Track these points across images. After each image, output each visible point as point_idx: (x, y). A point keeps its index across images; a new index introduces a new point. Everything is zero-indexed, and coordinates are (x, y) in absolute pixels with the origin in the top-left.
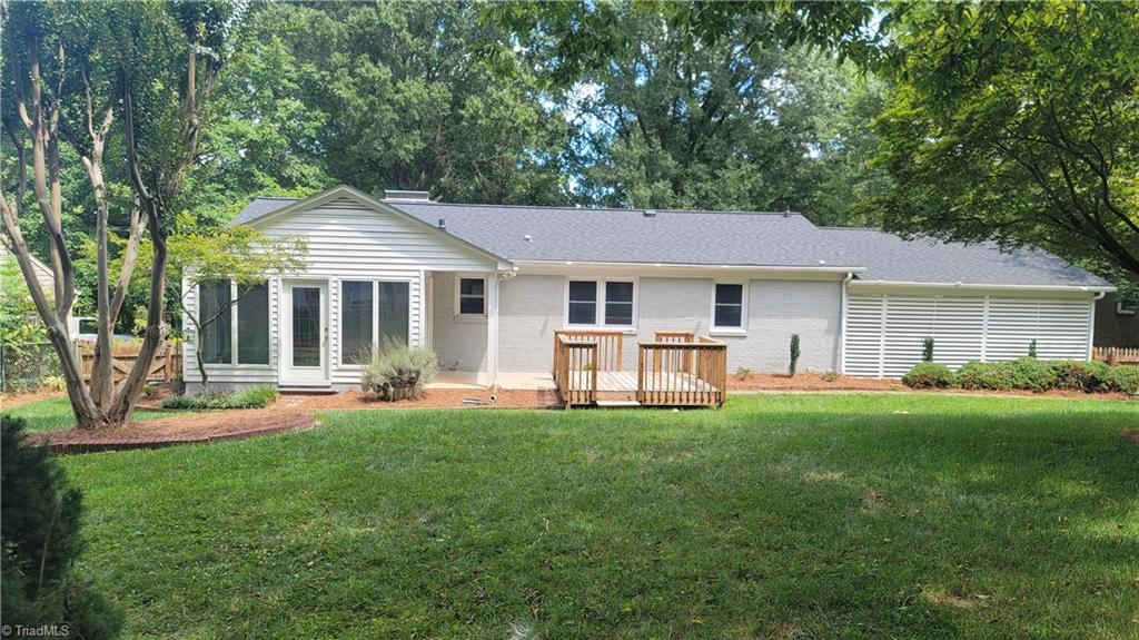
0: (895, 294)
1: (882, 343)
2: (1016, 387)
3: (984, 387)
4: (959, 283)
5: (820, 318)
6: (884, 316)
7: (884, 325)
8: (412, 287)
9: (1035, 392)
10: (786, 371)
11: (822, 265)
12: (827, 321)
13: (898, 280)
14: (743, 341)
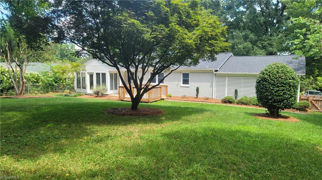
0: (230, 76)
1: (226, 90)
2: (253, 105)
3: (243, 104)
4: (246, 73)
5: (208, 82)
6: (227, 82)
7: (227, 85)
8: (106, 74)
9: (260, 107)
10: (195, 96)
11: (207, 68)
12: (210, 84)
13: (228, 72)
14: (188, 88)
